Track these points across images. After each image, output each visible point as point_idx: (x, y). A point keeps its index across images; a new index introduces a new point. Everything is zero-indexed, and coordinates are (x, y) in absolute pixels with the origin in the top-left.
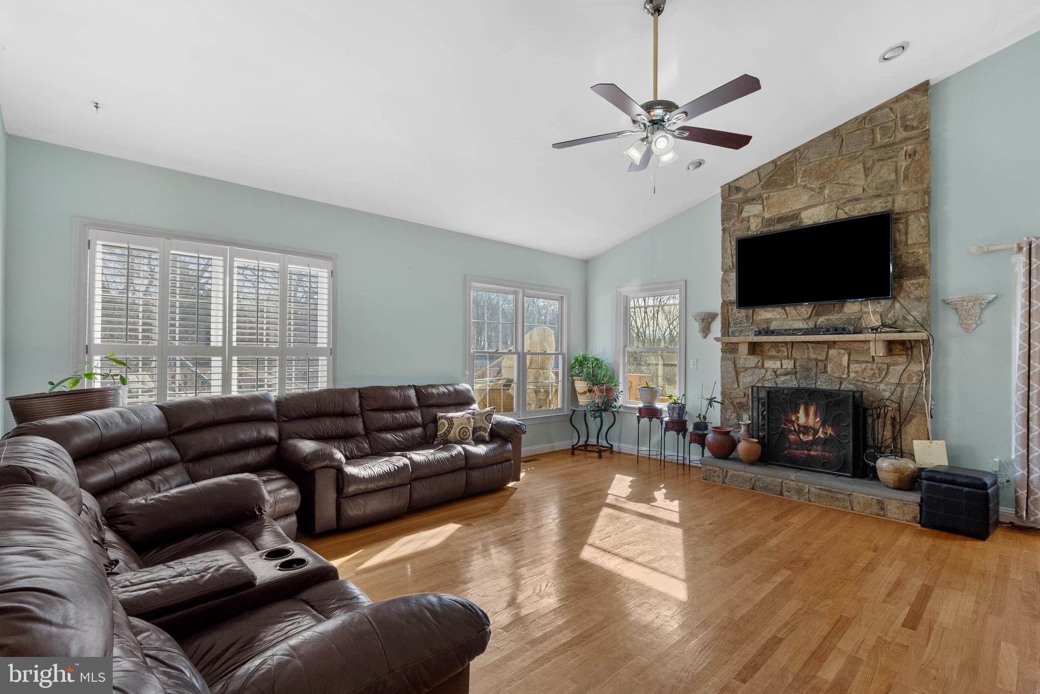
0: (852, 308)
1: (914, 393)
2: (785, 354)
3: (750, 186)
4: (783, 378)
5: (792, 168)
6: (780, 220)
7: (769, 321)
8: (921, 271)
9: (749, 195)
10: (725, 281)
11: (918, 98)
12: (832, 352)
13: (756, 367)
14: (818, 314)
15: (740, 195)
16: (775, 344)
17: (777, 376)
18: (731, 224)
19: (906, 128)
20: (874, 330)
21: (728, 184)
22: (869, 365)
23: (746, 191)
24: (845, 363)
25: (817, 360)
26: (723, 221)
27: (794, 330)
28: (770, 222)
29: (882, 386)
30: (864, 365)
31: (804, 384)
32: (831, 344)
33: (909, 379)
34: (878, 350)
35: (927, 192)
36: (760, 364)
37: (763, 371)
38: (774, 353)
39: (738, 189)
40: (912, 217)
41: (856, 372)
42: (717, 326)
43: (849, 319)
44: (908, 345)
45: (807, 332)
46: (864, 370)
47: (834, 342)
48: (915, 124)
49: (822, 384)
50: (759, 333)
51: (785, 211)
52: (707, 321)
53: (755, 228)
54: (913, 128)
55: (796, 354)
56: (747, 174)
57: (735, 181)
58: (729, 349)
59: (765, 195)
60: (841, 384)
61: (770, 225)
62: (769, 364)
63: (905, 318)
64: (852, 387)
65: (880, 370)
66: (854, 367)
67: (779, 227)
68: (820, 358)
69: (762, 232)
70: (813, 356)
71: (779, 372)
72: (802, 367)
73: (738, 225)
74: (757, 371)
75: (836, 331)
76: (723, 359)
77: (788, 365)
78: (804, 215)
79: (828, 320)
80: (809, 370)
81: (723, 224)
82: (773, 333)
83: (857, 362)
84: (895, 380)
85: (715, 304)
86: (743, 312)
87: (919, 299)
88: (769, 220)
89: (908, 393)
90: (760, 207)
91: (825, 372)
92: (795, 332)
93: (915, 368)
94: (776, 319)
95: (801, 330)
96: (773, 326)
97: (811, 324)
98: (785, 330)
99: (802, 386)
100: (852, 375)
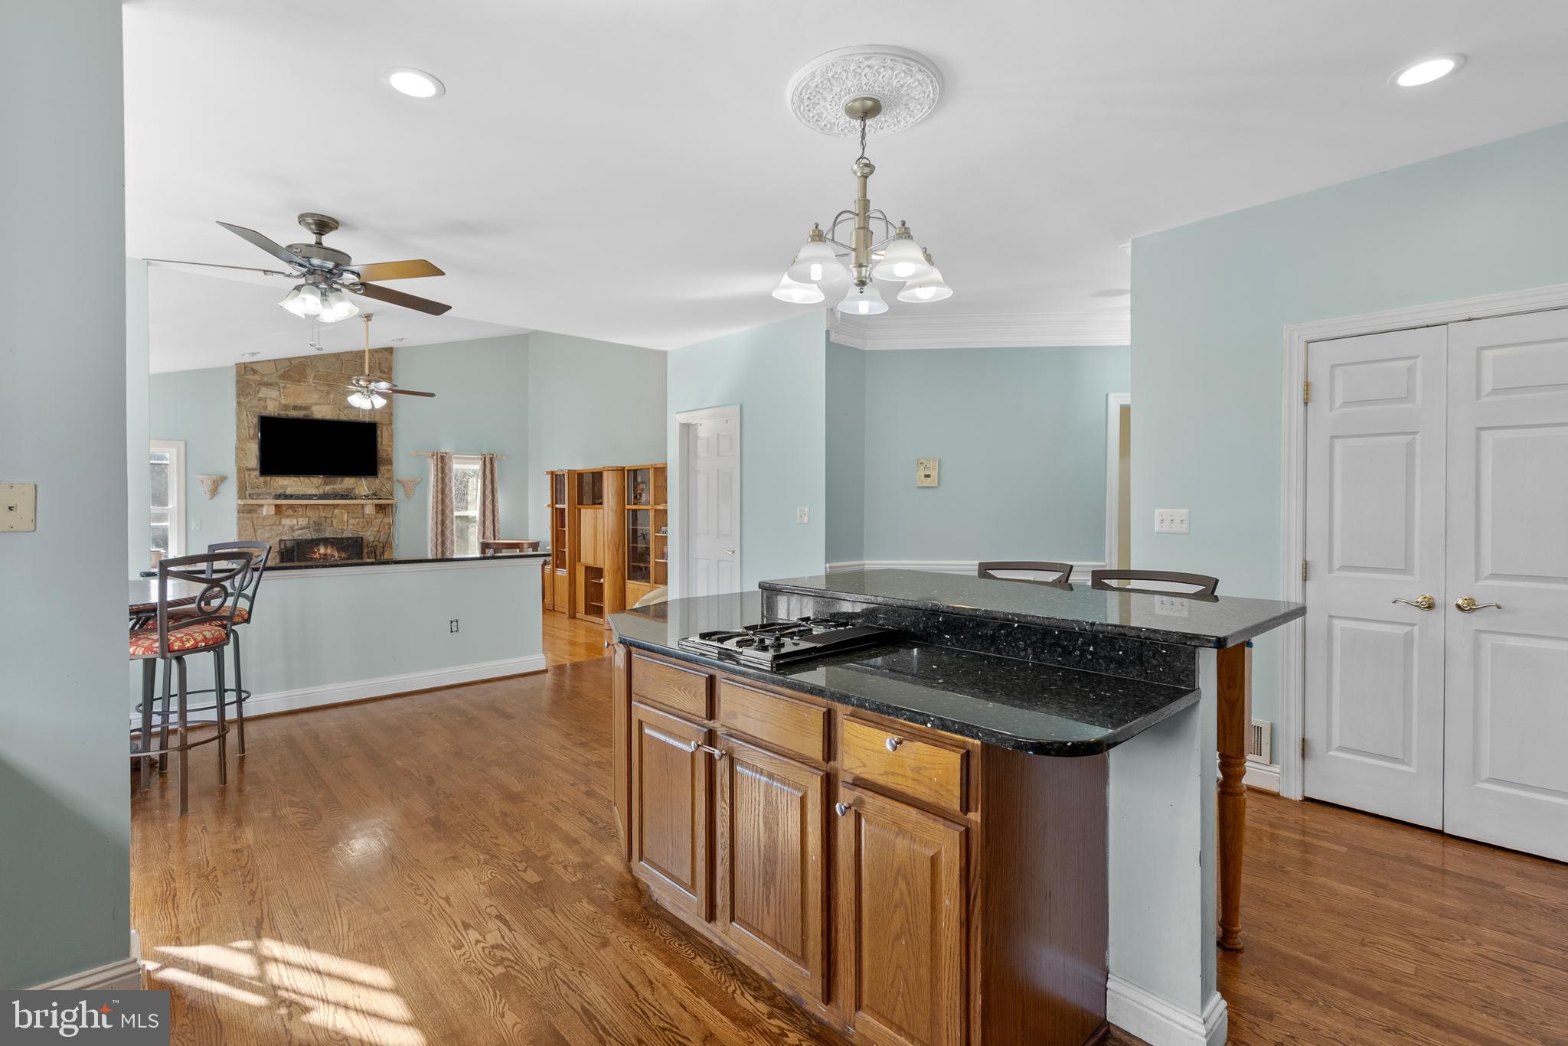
0: (348, 482)
1: (386, 536)
2: (301, 513)
3: (267, 372)
4: (299, 532)
5: (305, 371)
6: (295, 408)
7: (283, 487)
8: (389, 462)
9: (266, 379)
10: (240, 449)
11: (387, 355)
12: (336, 511)
13: (274, 525)
14: (326, 484)
15: (257, 377)
16: (291, 506)
17: (293, 531)
18: (247, 400)
19: (381, 371)
20: (367, 497)
21: (244, 363)
22: (361, 520)
23: (263, 375)
24: (345, 518)
25: (325, 517)
26: (238, 395)
27: (310, 495)
28: (286, 407)
29: (369, 533)
30: (357, 520)
31: (315, 536)
32: (335, 506)
33: (384, 528)
34: (369, 510)
35: (391, 415)
36: (278, 522)
37: (281, 528)
38: (291, 513)
39: (254, 371)
40: (384, 428)
41: (353, 525)
42: (230, 489)
43: (347, 489)
44: (383, 506)
45: (320, 497)
46: (358, 523)
47: (338, 505)
48: (386, 370)
49: (327, 535)
50: (278, 497)
51: (299, 402)
52: (217, 483)
53: (272, 409)
54: (385, 373)
55: (310, 513)
56: (263, 361)
57: (251, 363)
58: (247, 511)
59: (282, 385)
60: (343, 533)
61: (286, 410)
62: (286, 522)
63: (381, 490)
64: (350, 535)
65: (368, 523)
66: (351, 521)
67: (294, 414)
68: (328, 516)
69: (279, 414)
70: (322, 514)
71: (296, 527)
72: (314, 522)
73: (254, 402)
74: (275, 527)
75: (343, 497)
76: (239, 519)
77: (303, 522)
78: (314, 408)
79: (333, 489)
80: (319, 524)
81: (238, 398)
82: (291, 497)
83: (353, 518)
84: (376, 529)
85: (230, 469)
86: (262, 479)
87: (389, 479)
88: (285, 405)
89: (383, 537)
90: (277, 393)
91: (332, 526)
92: (310, 497)
93: (386, 520)
94: (290, 486)
95: (316, 495)
96: (289, 491)
97: (321, 491)
98: (303, 495)
99: (314, 537)
100: (350, 527)
